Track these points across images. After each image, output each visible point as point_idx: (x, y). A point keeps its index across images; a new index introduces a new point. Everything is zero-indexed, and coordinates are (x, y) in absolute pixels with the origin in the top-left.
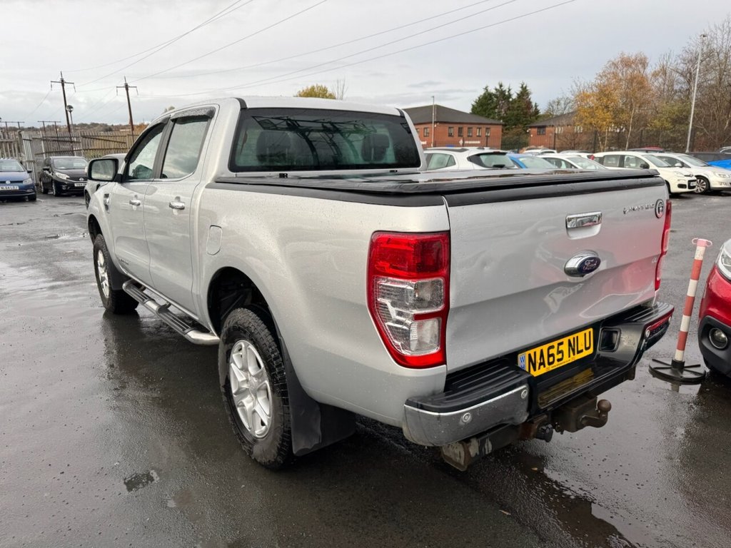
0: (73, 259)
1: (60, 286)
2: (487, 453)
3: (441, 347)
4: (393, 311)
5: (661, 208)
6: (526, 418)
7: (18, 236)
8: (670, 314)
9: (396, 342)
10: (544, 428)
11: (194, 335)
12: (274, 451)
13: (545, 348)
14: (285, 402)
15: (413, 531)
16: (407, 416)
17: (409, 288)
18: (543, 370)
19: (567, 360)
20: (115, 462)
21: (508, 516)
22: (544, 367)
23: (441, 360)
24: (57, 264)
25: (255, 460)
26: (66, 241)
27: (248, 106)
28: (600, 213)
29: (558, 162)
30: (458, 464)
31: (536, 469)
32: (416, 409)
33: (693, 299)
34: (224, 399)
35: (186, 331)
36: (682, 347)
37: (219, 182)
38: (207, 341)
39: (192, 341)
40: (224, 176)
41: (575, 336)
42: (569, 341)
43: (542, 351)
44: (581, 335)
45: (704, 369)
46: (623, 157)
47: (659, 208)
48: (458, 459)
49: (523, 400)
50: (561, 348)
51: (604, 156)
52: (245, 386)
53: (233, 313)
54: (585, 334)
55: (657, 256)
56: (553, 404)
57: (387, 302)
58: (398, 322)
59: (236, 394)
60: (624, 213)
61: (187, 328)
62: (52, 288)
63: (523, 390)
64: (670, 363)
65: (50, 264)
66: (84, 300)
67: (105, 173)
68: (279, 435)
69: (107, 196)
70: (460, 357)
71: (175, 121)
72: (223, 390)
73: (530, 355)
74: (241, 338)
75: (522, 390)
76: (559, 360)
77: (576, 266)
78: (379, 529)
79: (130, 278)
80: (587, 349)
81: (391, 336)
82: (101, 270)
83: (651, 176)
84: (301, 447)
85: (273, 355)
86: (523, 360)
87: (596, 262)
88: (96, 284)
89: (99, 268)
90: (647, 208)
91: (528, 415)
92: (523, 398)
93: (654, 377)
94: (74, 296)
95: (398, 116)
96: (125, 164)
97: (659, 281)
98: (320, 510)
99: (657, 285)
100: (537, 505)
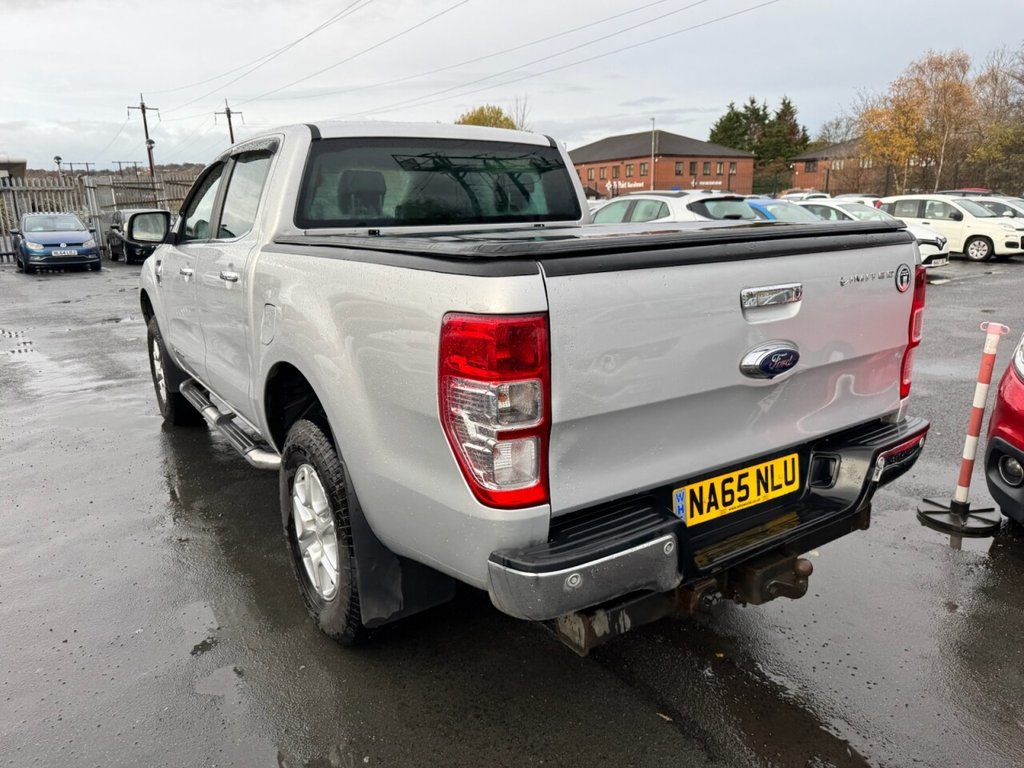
0: (134, 350)
1: (110, 386)
2: (622, 631)
3: (542, 479)
4: (471, 427)
5: (905, 278)
6: (678, 582)
7: (68, 317)
9: (477, 470)
10: (710, 598)
11: (256, 456)
12: (342, 620)
13: (718, 481)
14: (351, 552)
15: (527, 738)
16: (494, 577)
17: (490, 394)
18: (714, 514)
19: (755, 499)
20: (137, 628)
21: (669, 722)
22: (717, 508)
23: (542, 497)
24: (112, 356)
25: (323, 631)
26: (130, 325)
27: (323, 136)
28: (798, 285)
29: (826, 211)
30: (578, 646)
31: (722, 655)
32: (503, 568)
33: (982, 411)
34: (288, 545)
35: (247, 450)
36: (966, 481)
37: (280, 242)
38: (272, 464)
39: (254, 464)
40: (288, 234)
41: (768, 464)
42: (759, 471)
43: (712, 485)
44: (778, 463)
46: (923, 203)
47: (902, 277)
48: (577, 638)
49: (668, 557)
50: (744, 482)
51: (896, 203)
52: (312, 528)
53: (294, 427)
54: (785, 462)
56: (722, 563)
57: (464, 414)
58: (482, 443)
59: (301, 539)
61: (250, 445)
62: (100, 388)
63: (667, 542)
64: (948, 505)
65: (103, 357)
66: (137, 406)
67: (157, 232)
68: (347, 600)
69: (159, 263)
70: (572, 491)
71: (237, 157)
72: (286, 533)
73: (692, 492)
74: (304, 461)
75: (663, 543)
76: (741, 499)
77: (758, 363)
78: (480, 733)
79: (190, 377)
80: (788, 483)
81: (469, 461)
82: (158, 365)
83: (893, 230)
84: (374, 616)
85: (337, 487)
86: (681, 498)
87: (791, 358)
88: (153, 384)
89: (156, 362)
90: (881, 277)
91: (681, 578)
92: (667, 553)
93: (923, 524)
94: (126, 400)
95: (547, 147)
96: (179, 219)
97: (909, 385)
98: (403, 704)
99: (905, 391)
100: (714, 708)
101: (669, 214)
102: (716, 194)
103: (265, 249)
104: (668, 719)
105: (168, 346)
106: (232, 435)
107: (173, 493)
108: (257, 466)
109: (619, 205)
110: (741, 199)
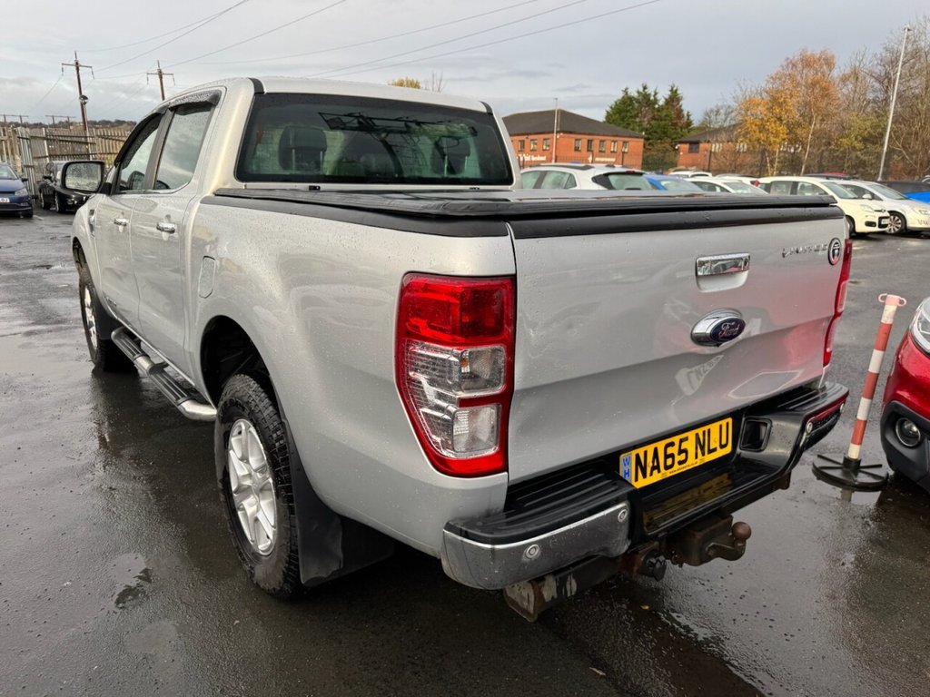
0: (65, 296)
1: (40, 332)
2: (569, 595)
3: (500, 447)
4: (430, 391)
5: (836, 251)
6: (626, 547)
8: (843, 399)
10: (653, 561)
11: (189, 407)
12: (279, 577)
13: (661, 445)
14: (291, 510)
16: (448, 545)
17: (453, 359)
18: (656, 477)
19: (692, 462)
20: (65, 581)
21: (602, 676)
22: (659, 472)
23: (500, 465)
24: (43, 302)
25: (257, 584)
26: (60, 272)
27: (266, 91)
28: (747, 255)
29: (712, 187)
30: (526, 611)
31: (647, 607)
32: (460, 538)
33: (877, 375)
34: (222, 498)
35: (180, 401)
36: (859, 439)
37: (222, 195)
38: (206, 416)
39: (186, 415)
40: (226, 186)
41: (706, 428)
42: (697, 435)
43: (656, 450)
44: (714, 427)
45: (887, 471)
46: (795, 184)
47: (834, 251)
48: (526, 604)
49: (621, 524)
50: (684, 446)
51: (772, 183)
52: (247, 482)
53: (231, 381)
54: (721, 426)
55: (828, 318)
56: (667, 528)
57: (423, 378)
58: (438, 408)
59: (235, 492)
60: (784, 255)
61: (183, 396)
62: (29, 334)
63: (621, 510)
64: (841, 461)
65: (33, 302)
66: (67, 352)
68: (285, 556)
69: (92, 212)
70: (529, 460)
71: (176, 109)
72: (220, 486)
73: (638, 456)
74: (241, 416)
75: (618, 511)
76: (680, 463)
77: (709, 331)
79: (122, 325)
80: (722, 446)
81: (426, 427)
82: (89, 312)
83: (825, 205)
84: (312, 576)
85: (277, 444)
86: (627, 462)
87: (739, 325)
88: (84, 330)
89: (87, 309)
90: (816, 250)
91: (629, 543)
92: (620, 521)
93: (818, 479)
94: (56, 346)
95: (484, 114)
96: (114, 169)
97: (830, 353)
98: (339, 661)
99: (827, 358)
100: (644, 661)
101: (576, 185)
102: (618, 168)
103: (205, 201)
104: (601, 673)
105: (100, 295)
106: (165, 385)
107: (102, 440)
108: (190, 417)
109: (531, 174)
110: (641, 174)
